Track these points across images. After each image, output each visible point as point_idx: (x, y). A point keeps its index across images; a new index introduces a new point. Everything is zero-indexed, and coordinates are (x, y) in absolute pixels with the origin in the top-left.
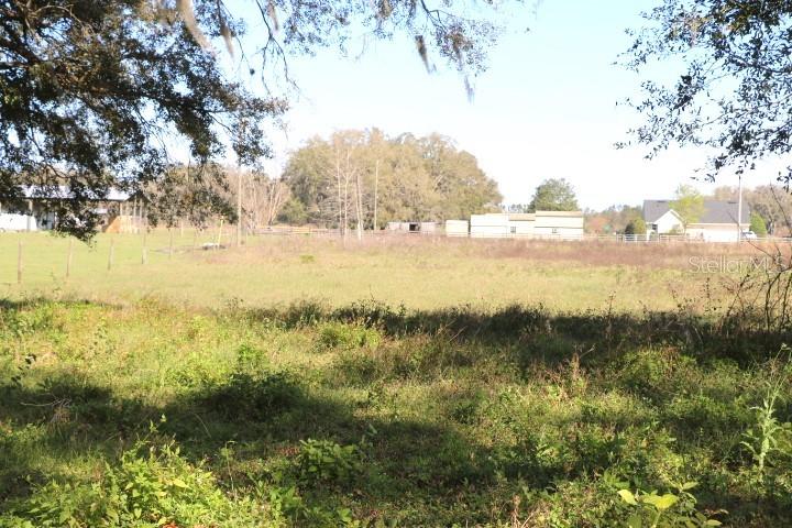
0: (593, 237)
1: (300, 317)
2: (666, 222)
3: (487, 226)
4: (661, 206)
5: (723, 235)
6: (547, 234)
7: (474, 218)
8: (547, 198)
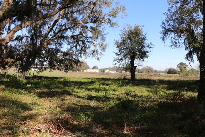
0: (100, 72)
1: (87, 78)
2: (107, 71)
3: (88, 71)
4: (107, 69)
5: (113, 72)
6: (95, 72)
7: (87, 70)
8: (95, 68)
